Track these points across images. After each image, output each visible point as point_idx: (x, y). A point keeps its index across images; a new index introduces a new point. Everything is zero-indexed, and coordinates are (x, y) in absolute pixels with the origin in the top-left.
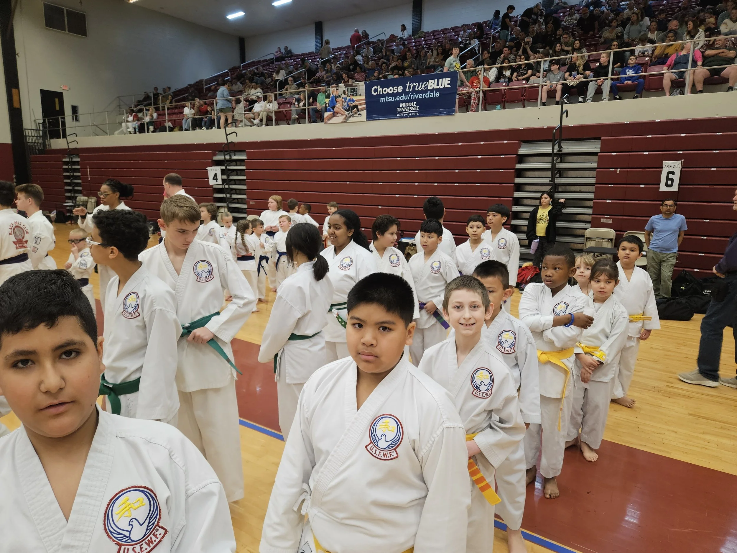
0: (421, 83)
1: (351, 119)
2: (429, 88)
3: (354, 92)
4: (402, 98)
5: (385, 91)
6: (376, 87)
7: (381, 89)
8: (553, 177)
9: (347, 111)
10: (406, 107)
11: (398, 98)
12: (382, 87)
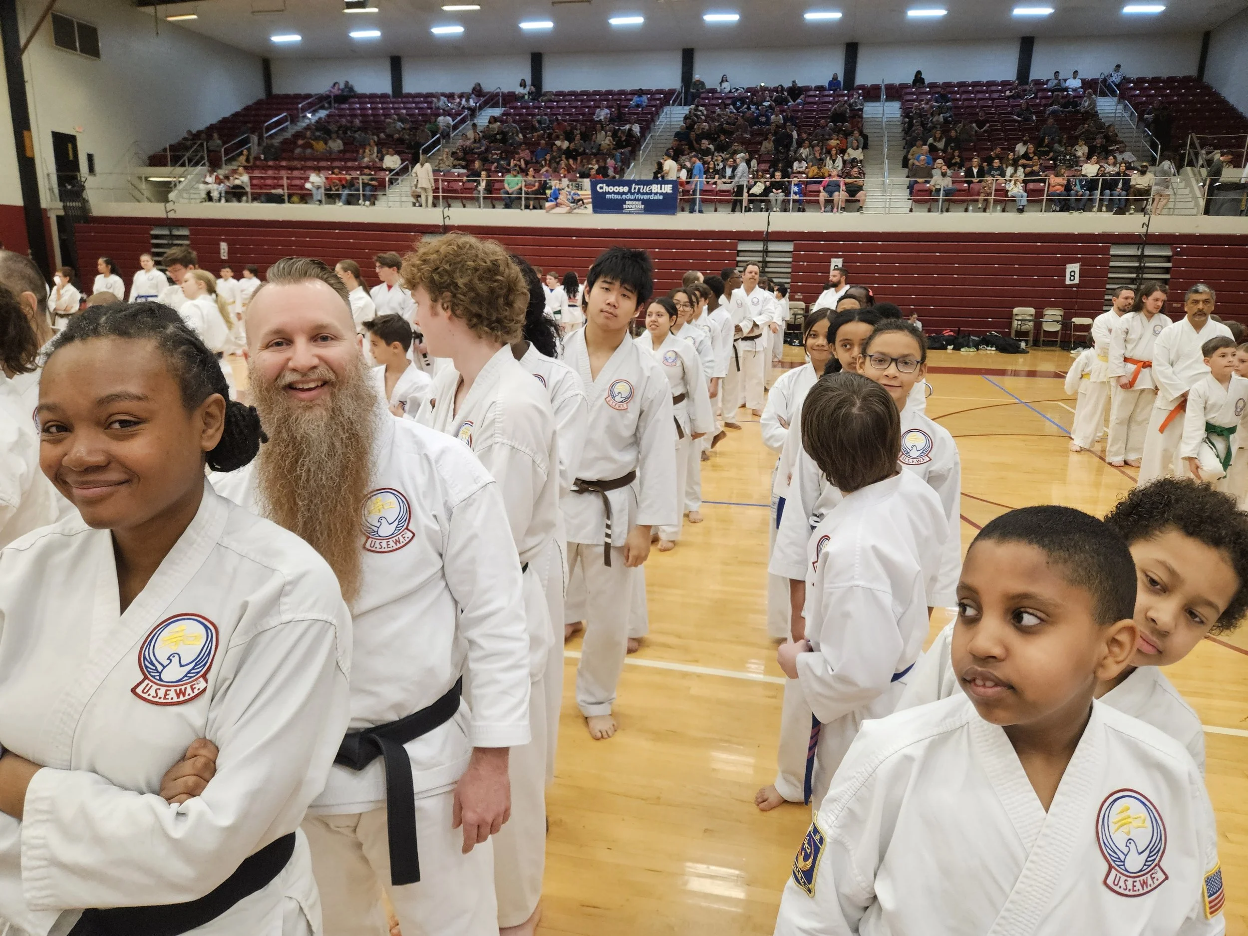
0: (644, 186)
2: (654, 191)
3: (579, 187)
4: (628, 197)
5: (611, 189)
6: (601, 185)
7: (606, 187)
9: (572, 203)
10: (632, 205)
11: (624, 197)
12: (608, 185)
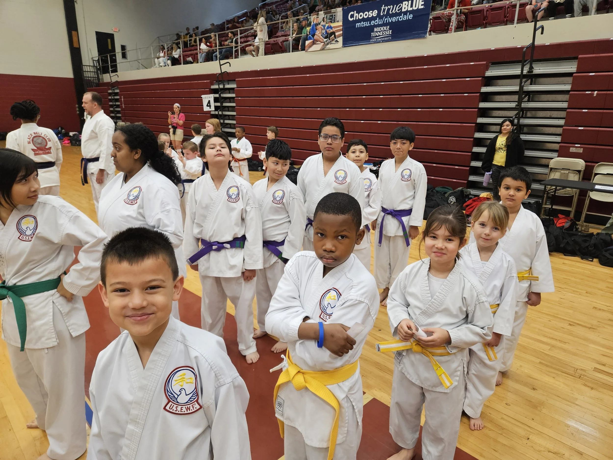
0: (395, 6)
1: (329, 46)
2: (403, 10)
3: (332, 19)
4: (376, 22)
5: (361, 16)
6: (352, 13)
7: (357, 14)
8: (520, 101)
9: (325, 38)
10: (380, 32)
11: (373, 23)
12: (358, 12)
